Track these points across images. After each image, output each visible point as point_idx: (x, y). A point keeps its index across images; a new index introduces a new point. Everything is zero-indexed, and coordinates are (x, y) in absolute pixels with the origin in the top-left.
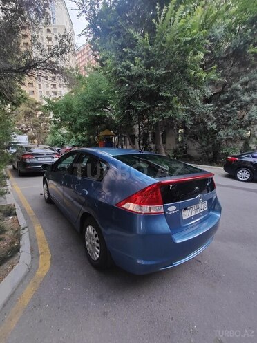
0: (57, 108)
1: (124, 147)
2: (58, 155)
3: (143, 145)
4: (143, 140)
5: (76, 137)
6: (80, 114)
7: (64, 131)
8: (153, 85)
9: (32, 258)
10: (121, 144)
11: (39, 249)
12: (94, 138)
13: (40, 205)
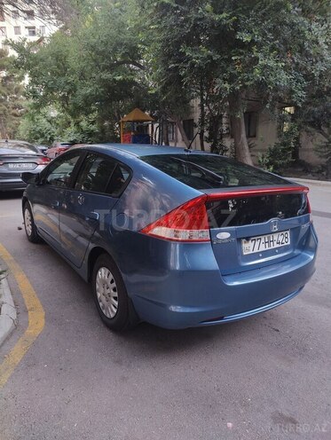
0: (37, 64)
1: (172, 144)
2: (45, 158)
3: (209, 140)
4: (210, 129)
5: (77, 124)
6: (82, 76)
7: (53, 112)
8: (224, 15)
9: (18, 314)
10: (165, 139)
11: (27, 304)
12: (112, 127)
13: (21, 244)
